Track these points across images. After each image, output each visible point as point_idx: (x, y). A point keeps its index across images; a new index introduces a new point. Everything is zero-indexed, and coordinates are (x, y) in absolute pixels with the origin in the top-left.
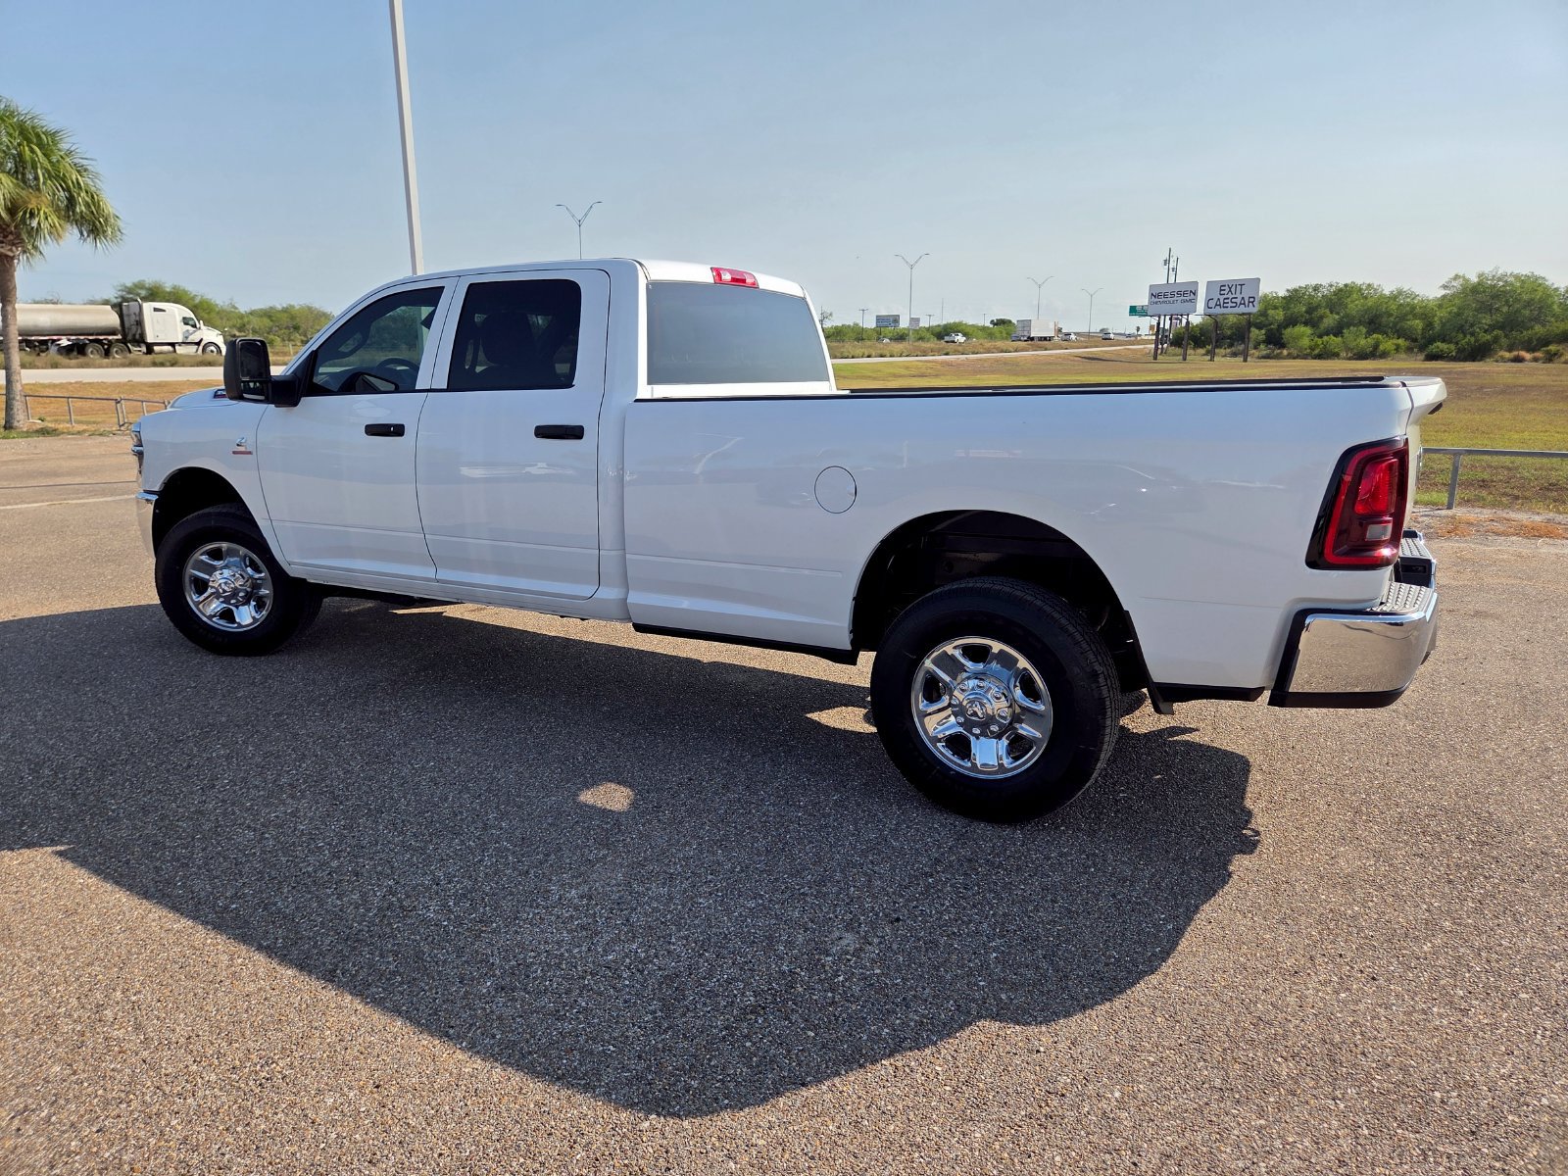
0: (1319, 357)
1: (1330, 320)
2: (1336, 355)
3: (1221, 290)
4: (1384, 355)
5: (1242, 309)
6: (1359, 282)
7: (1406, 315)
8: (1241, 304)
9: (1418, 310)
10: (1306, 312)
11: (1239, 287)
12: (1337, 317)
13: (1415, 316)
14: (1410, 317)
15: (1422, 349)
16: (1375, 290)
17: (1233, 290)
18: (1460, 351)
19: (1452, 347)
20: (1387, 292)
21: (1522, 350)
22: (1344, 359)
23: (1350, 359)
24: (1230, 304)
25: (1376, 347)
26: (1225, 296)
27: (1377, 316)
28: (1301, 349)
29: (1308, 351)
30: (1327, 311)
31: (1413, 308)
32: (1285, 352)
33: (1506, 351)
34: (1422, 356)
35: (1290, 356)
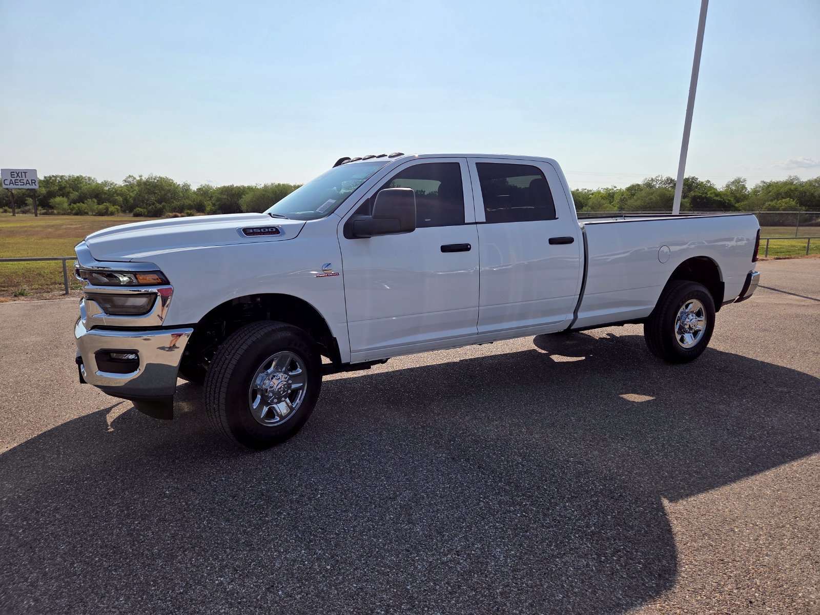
0: (76, 214)
1: (74, 195)
2: (86, 214)
3: (11, 175)
4: (112, 214)
5: (28, 187)
6: (84, 176)
7: (113, 194)
8: (27, 183)
9: (118, 192)
10: (59, 189)
11: (23, 174)
12: (77, 193)
13: (118, 195)
14: (115, 195)
15: (131, 211)
16: (93, 180)
17: (20, 175)
18: (149, 212)
19: (145, 210)
20: (99, 182)
21: (177, 212)
22: (91, 215)
23: (95, 215)
24: (20, 183)
25: (107, 209)
26: (16, 178)
27: (98, 194)
28: (64, 209)
29: (69, 211)
30: (71, 189)
31: (116, 191)
32: (55, 211)
33: (170, 212)
34: (132, 214)
35: (59, 214)
